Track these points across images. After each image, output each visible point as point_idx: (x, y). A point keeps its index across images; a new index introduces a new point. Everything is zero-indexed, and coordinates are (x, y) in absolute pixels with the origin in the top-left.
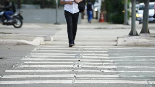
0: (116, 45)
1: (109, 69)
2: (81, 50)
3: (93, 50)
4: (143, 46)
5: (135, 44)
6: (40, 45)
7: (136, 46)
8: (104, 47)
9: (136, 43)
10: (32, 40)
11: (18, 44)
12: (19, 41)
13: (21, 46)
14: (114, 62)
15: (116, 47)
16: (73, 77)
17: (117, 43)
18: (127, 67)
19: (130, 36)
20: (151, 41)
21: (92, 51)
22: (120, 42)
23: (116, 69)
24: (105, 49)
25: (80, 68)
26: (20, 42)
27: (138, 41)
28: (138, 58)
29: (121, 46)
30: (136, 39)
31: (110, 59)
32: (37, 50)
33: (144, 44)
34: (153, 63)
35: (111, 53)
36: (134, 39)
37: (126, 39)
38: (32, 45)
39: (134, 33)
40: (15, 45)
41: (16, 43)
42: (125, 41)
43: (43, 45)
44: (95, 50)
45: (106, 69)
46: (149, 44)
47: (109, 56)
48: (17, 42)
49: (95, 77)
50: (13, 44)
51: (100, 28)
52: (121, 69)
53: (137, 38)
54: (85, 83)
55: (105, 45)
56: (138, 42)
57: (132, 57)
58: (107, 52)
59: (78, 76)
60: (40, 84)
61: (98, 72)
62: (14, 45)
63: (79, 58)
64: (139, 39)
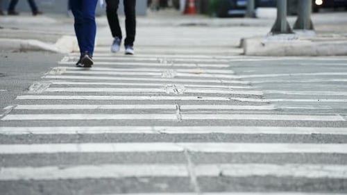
0: (243, 54)
1: (248, 97)
2: (168, 63)
3: (196, 63)
4: (302, 55)
5: (286, 51)
6: (73, 52)
7: (287, 55)
8: (217, 57)
9: (289, 48)
10: (54, 42)
11: (23, 49)
12: (25, 42)
13: (29, 54)
14: (250, 85)
15: (245, 57)
16: (174, 110)
17: (245, 51)
18: (284, 92)
19: (273, 35)
20: (321, 45)
21: (194, 65)
22: (252, 46)
23: (261, 97)
24: (222, 60)
25: (181, 93)
26: (28, 45)
27: (294, 45)
28: (302, 76)
29: (255, 55)
30: (287, 41)
31: (240, 80)
32: (69, 60)
33: (305, 51)
34: (339, 86)
35: (236, 68)
36: (282, 40)
37: (265, 41)
38: (54, 52)
39: (284, 27)
40: (16, 52)
41: (19, 47)
42: (263, 45)
44: (201, 63)
45: (240, 96)
46: (317, 51)
47: (235, 74)
48: (21, 45)
49: (222, 110)
50: (11, 48)
51: (193, 25)
52: (273, 96)
53: (289, 39)
54: (206, 120)
55: (218, 54)
56: (291, 47)
57: (288, 75)
58: (227, 66)
59: (182, 107)
60: (106, 120)
61: (224, 101)
62: (13, 50)
63: (170, 77)
64: (294, 41)
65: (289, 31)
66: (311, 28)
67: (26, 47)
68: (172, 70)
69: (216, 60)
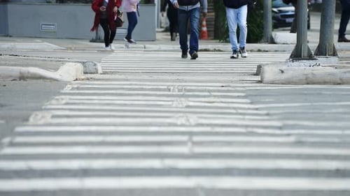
0: (260, 82)
2: (179, 91)
3: (209, 91)
4: (325, 83)
5: (307, 79)
6: (76, 80)
7: (308, 84)
8: (232, 85)
9: (310, 76)
10: (56, 69)
11: (22, 77)
12: (24, 69)
13: (29, 81)
14: (268, 115)
15: (262, 84)
17: (262, 78)
19: (293, 61)
20: (345, 73)
21: (207, 94)
22: (269, 74)
23: (280, 128)
25: (193, 124)
27: (314, 72)
29: (272, 83)
30: (308, 68)
31: (257, 109)
32: (73, 89)
33: (328, 78)
36: (302, 67)
37: (284, 68)
38: (57, 80)
39: (304, 53)
40: (15, 80)
41: (18, 74)
42: (282, 72)
43: (83, 80)
44: (214, 91)
46: (341, 79)
47: (251, 103)
48: (20, 73)
50: (11, 76)
52: (293, 127)
56: (313, 74)
57: (310, 104)
59: (196, 139)
62: (12, 79)
63: (181, 106)
64: (316, 67)
65: (310, 57)
66: (334, 54)
67: (26, 75)
68: (183, 99)
69: (230, 88)
